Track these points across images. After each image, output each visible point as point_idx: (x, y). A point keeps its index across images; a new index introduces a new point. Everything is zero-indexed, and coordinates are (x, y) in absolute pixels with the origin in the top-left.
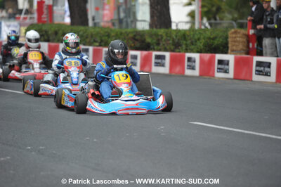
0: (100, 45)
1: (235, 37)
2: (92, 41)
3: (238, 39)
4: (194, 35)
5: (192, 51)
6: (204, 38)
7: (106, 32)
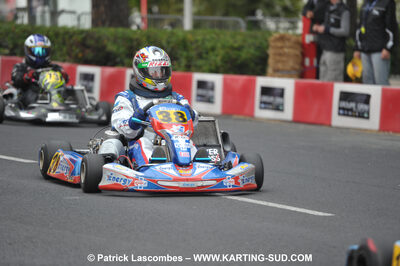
1: (282, 48)
3: (286, 50)
5: (200, 69)
6: (223, 47)
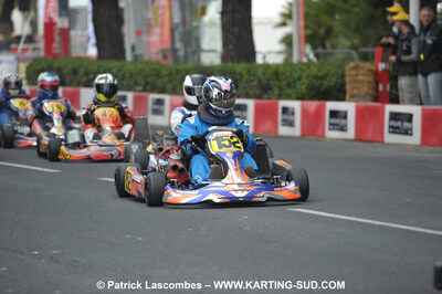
0: (144, 90)
1: (356, 75)
2: (132, 83)
3: (361, 78)
4: (291, 72)
5: (289, 97)
6: (308, 77)
7: (153, 69)
